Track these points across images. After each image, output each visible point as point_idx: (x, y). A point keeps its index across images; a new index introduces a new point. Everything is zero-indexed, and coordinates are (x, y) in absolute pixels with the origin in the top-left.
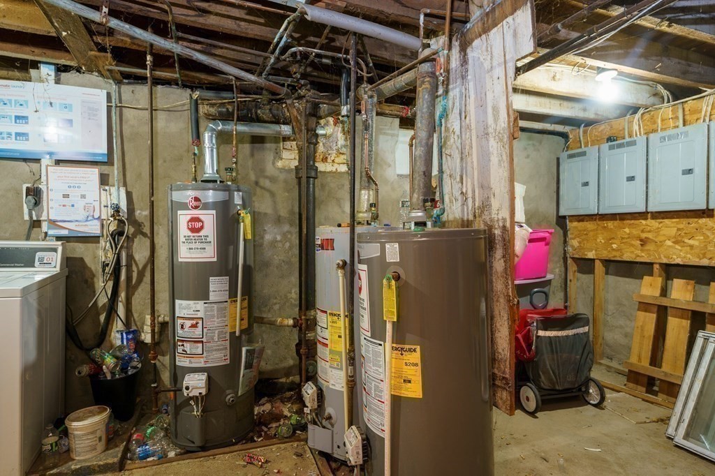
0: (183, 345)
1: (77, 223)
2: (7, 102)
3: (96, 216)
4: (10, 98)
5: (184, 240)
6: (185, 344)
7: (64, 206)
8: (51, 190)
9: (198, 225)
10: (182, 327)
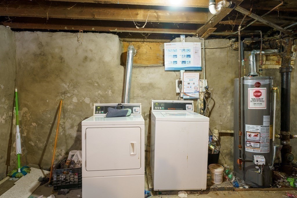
0: (250, 143)
1: (192, 94)
2: (170, 50)
3: (198, 91)
4: (171, 49)
5: (252, 100)
6: (251, 143)
7: (188, 87)
8: (184, 82)
9: (259, 94)
10: (250, 136)
